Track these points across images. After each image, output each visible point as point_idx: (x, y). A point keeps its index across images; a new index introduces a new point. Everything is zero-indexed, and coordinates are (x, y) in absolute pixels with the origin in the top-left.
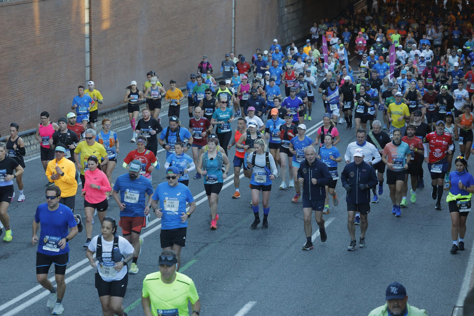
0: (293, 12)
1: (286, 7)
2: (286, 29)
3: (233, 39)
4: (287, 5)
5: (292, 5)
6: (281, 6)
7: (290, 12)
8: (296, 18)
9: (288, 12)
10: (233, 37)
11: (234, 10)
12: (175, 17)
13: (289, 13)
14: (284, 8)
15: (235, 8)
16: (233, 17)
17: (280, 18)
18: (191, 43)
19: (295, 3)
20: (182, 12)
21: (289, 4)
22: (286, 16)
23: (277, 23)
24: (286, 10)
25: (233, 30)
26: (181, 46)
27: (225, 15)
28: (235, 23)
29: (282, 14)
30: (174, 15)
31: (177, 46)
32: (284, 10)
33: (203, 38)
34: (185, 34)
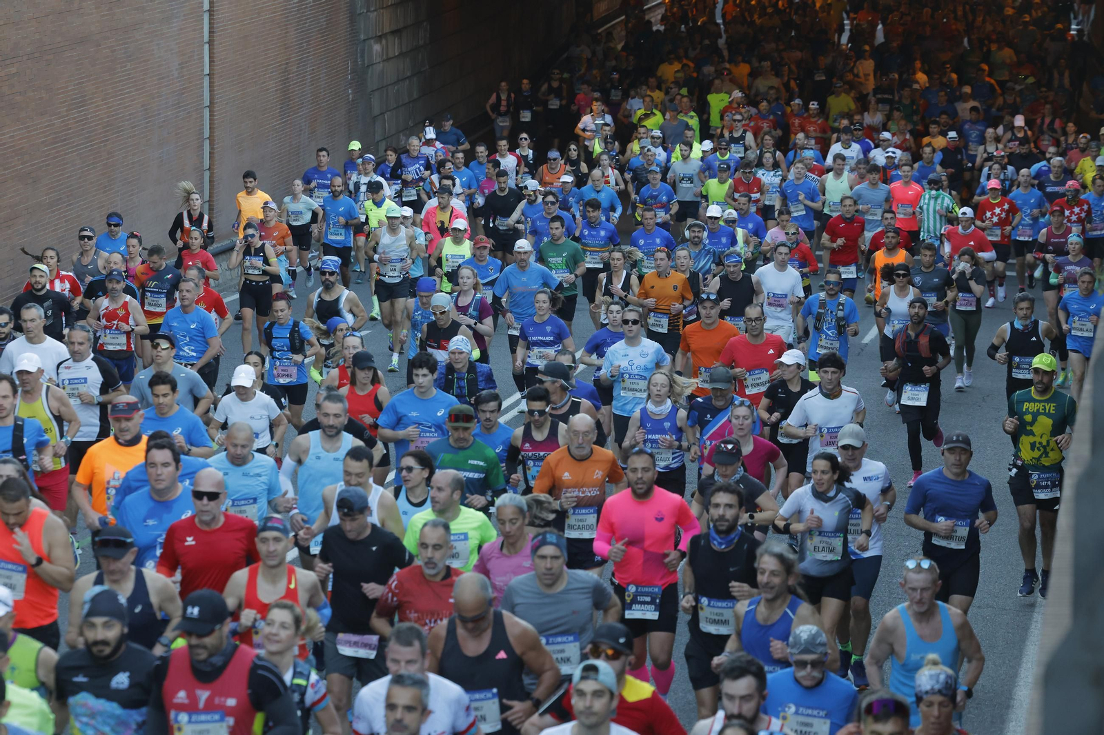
0: (401, 54)
1: (379, 38)
2: (376, 111)
3: (207, 143)
4: (379, 34)
5: (396, 32)
6: (362, 37)
7: (391, 55)
8: (409, 74)
9: (385, 57)
10: (207, 134)
11: (207, 46)
12: (14, 70)
13: (388, 59)
14: (372, 42)
15: (211, 43)
16: (207, 71)
17: (360, 76)
18: (68, 153)
19: (405, 28)
20: (36, 55)
21: (387, 30)
22: (379, 67)
23: (350, 92)
24: (377, 48)
25: (207, 113)
26: (34, 164)
27: (180, 64)
28: (211, 90)
29: (363, 61)
30: (8, 62)
31: (22, 164)
32: (371, 48)
33: (107, 140)
34: (46, 127)
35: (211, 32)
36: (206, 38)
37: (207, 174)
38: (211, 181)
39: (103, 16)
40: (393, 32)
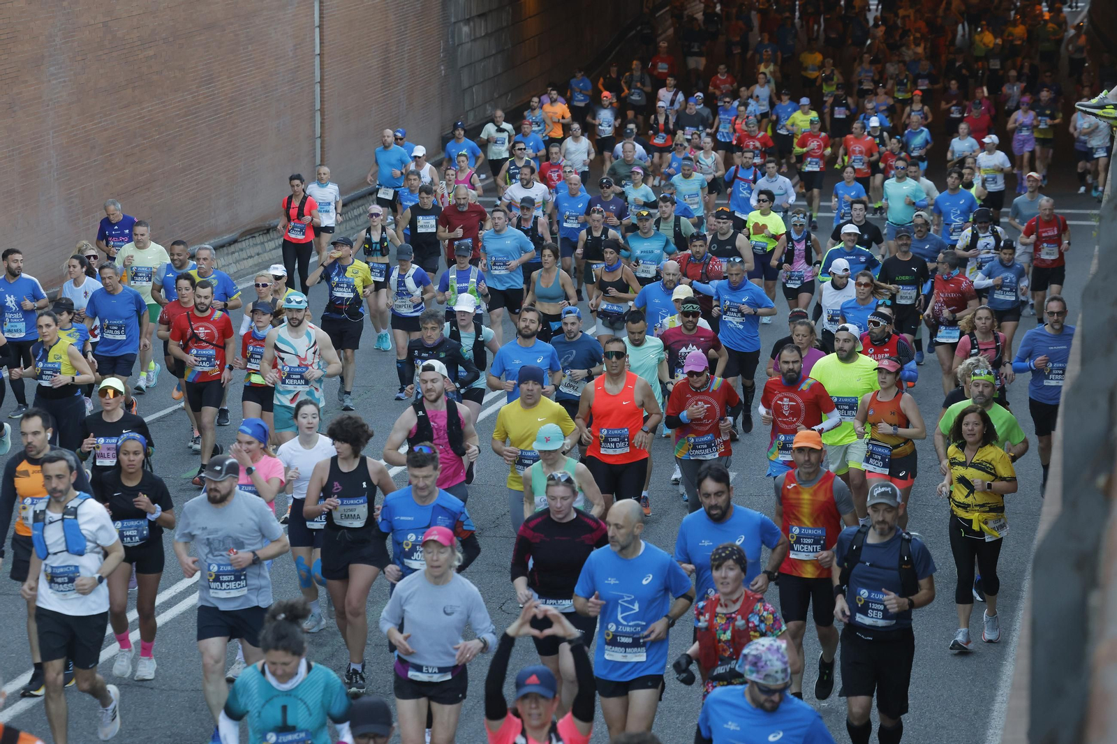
0: (487, 35)
1: (467, 21)
2: (466, 84)
3: (318, 115)
4: (467, 17)
5: (482, 16)
6: (453, 20)
7: (478, 35)
8: (494, 52)
9: (473, 38)
10: (318, 106)
11: (317, 30)
12: (151, 53)
13: (475, 40)
14: (462, 24)
15: (321, 27)
16: (318, 51)
17: (451, 55)
18: (196, 125)
19: (490, 11)
20: (171, 39)
21: (474, 13)
22: (468, 46)
23: (442, 68)
24: (465, 29)
25: (318, 88)
26: (169, 135)
27: (294, 46)
28: (322, 69)
29: (454, 41)
30: (147, 45)
31: (159, 134)
32: (460, 30)
33: (231, 113)
34: (179, 102)
35: (321, 17)
36: (317, 23)
37: (318, 142)
38: (322, 148)
39: (228, 4)
40: (480, 16)
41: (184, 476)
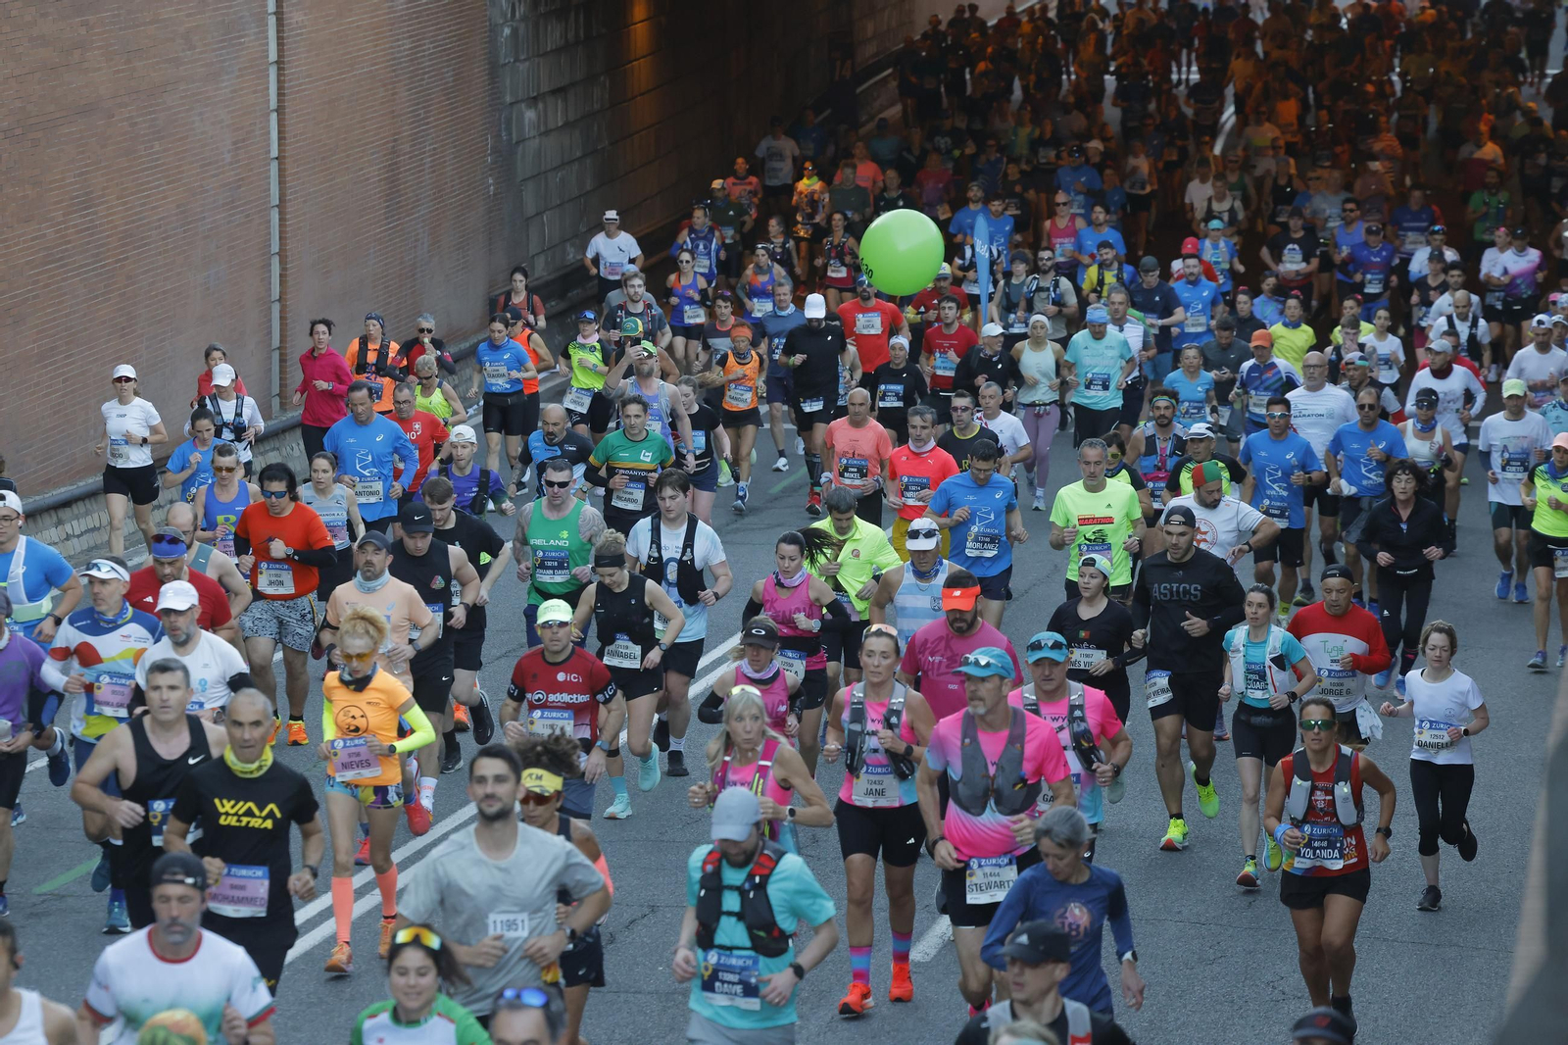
0: (567, 125)
1: (533, 101)
2: (531, 208)
3: (275, 262)
4: (533, 94)
5: (557, 91)
6: (508, 99)
7: (552, 126)
8: (578, 154)
9: (542, 129)
10: (275, 248)
11: (274, 116)
13: (547, 133)
14: (523, 106)
15: (280, 110)
16: (274, 153)
17: (505, 156)
18: (64, 280)
19: (573, 84)
20: (18, 132)
21: (545, 88)
22: (534, 144)
23: (491, 181)
24: (530, 115)
25: (275, 215)
26: (15, 296)
27: (235, 143)
28: (282, 182)
29: (510, 134)
32: (521, 115)
33: (126, 258)
34: (33, 239)
35: (281, 95)
36: (273, 103)
37: (276, 308)
38: (282, 318)
39: (118, 71)
40: (554, 92)
41: (38, 890)
